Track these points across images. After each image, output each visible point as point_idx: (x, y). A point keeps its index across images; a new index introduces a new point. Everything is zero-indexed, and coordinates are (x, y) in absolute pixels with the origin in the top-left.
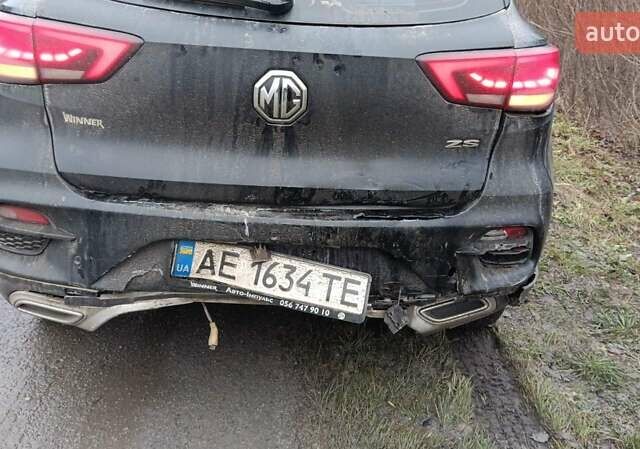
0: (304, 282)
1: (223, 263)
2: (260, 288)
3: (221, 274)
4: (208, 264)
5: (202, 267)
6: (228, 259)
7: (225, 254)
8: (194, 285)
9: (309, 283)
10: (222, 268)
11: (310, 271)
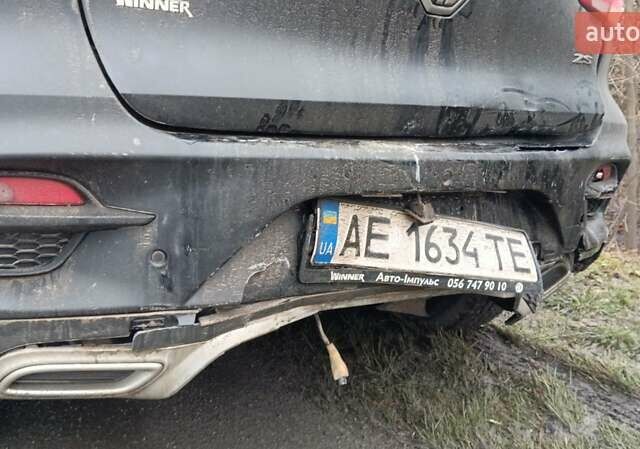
0: (470, 249)
1: (371, 236)
2: (424, 266)
3: (368, 254)
4: (353, 239)
5: (348, 244)
6: (377, 229)
7: (373, 220)
8: (335, 276)
9: (475, 250)
10: (368, 244)
11: (472, 233)
